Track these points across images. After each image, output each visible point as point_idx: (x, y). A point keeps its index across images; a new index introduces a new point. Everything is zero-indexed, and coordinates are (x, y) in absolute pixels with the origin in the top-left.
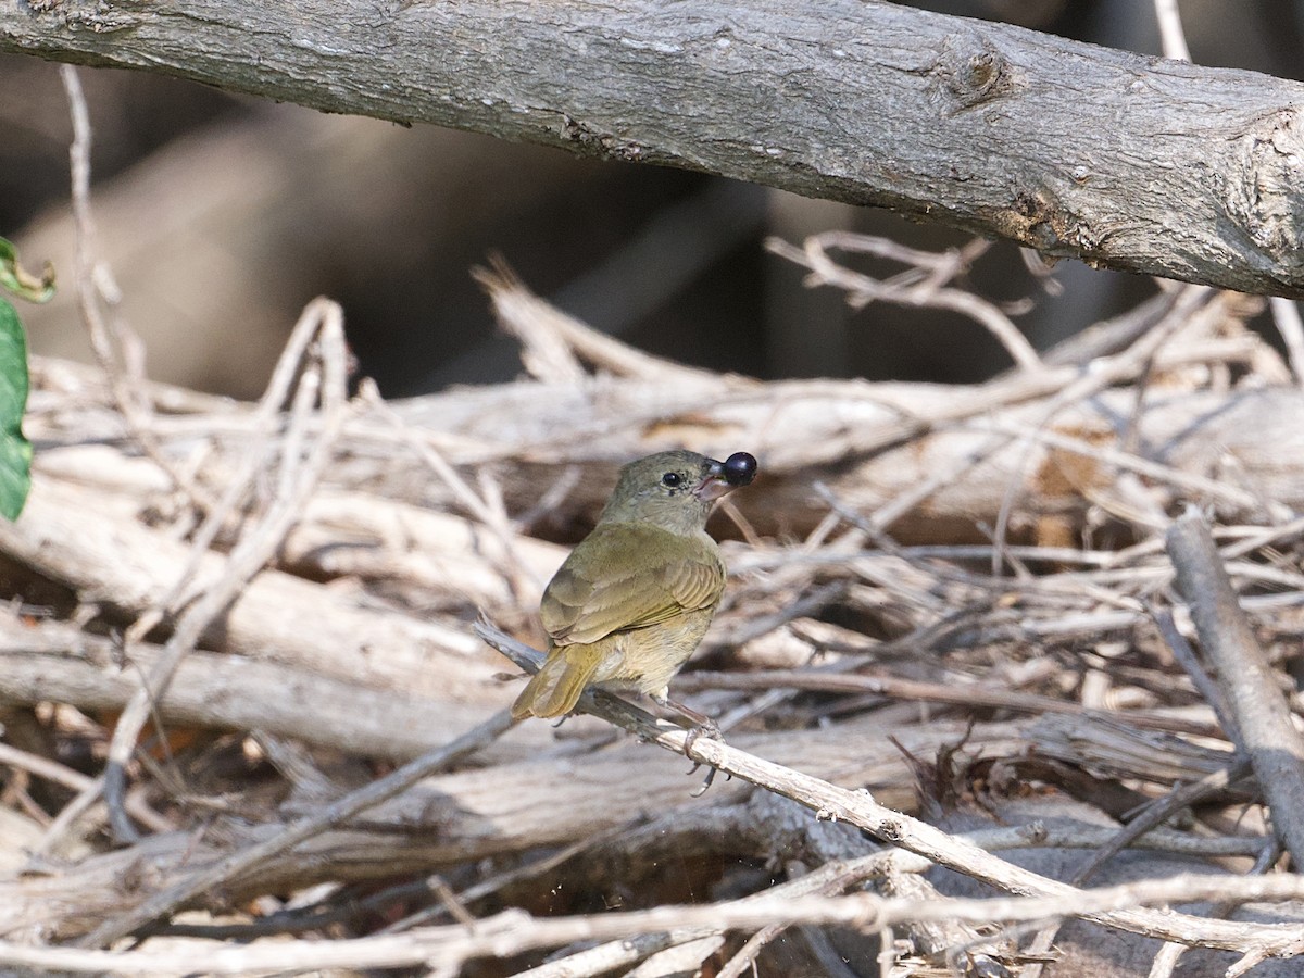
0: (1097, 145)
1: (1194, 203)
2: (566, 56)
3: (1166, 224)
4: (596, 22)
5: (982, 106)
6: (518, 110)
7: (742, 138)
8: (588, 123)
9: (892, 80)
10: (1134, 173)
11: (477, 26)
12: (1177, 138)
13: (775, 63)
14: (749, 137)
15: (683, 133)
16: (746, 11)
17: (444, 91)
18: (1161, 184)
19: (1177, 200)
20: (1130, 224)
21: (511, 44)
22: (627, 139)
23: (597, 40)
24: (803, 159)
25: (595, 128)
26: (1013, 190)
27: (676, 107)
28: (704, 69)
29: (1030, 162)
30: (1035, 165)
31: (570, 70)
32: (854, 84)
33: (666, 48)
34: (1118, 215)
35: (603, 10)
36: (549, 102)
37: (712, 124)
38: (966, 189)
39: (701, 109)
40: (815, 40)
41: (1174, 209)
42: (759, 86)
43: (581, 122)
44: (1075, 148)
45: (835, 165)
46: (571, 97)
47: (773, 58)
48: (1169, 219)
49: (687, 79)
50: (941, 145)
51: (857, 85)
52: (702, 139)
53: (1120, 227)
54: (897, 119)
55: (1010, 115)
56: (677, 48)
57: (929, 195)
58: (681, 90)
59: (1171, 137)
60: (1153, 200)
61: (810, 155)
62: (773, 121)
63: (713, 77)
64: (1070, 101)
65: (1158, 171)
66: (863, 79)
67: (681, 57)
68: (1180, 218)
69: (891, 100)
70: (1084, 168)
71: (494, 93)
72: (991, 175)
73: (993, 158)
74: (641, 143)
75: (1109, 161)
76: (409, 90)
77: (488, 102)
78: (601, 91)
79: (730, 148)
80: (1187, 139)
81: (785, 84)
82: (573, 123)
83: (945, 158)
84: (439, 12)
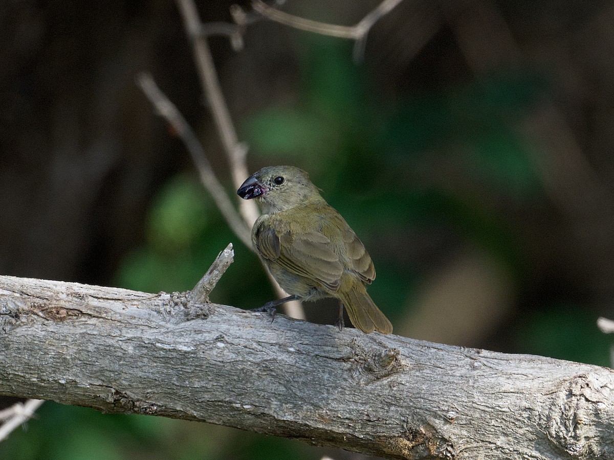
0: (460, 399)
1: (521, 431)
2: (120, 354)
3: (499, 443)
4: (138, 334)
5: (386, 378)
6: (82, 386)
7: (227, 399)
8: (128, 393)
9: (326, 365)
10: (482, 415)
11: (62, 338)
12: (510, 394)
13: (253, 356)
14: (232, 399)
15: (188, 397)
16: (227, 326)
17: (33, 376)
18: (499, 421)
19: (509, 430)
20: (475, 444)
21: (84, 348)
22: (150, 401)
23: (140, 344)
24: (266, 411)
25: (132, 395)
26: (405, 426)
27: (187, 382)
28: (209, 360)
29: (418, 410)
30: (421, 411)
31: (121, 362)
32: (302, 367)
33: (185, 349)
34: (468, 439)
35: (141, 327)
36: (103, 381)
37: (209, 392)
38: (373, 426)
39: (203, 384)
40: (274, 342)
41: (506, 435)
42: (243, 369)
43: (124, 392)
44: (446, 402)
45: (286, 414)
46: (120, 378)
47: (252, 353)
48: (501, 441)
49: (196, 366)
50: (360, 401)
51: (305, 368)
52: (200, 401)
53: (469, 446)
54: (331, 386)
55: (403, 383)
56: (192, 348)
57: (347, 430)
58: (192, 372)
59: (505, 394)
60: (493, 430)
61: (270, 408)
62: (248, 389)
63: (213, 365)
64: (439, 374)
65: (498, 413)
66: (308, 364)
67: (194, 353)
68: (509, 440)
69: (326, 376)
70: (453, 413)
71: (67, 376)
72: (391, 417)
73: (393, 408)
74: (159, 404)
75: (468, 408)
76: (11, 376)
77: (63, 382)
78: (140, 374)
79: (218, 405)
80: (516, 395)
81: (259, 368)
82: (117, 393)
83: (362, 408)
84: (37, 330)
